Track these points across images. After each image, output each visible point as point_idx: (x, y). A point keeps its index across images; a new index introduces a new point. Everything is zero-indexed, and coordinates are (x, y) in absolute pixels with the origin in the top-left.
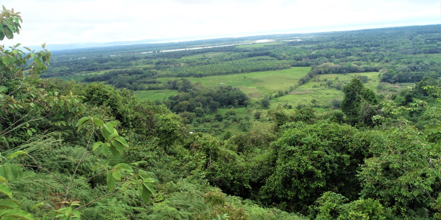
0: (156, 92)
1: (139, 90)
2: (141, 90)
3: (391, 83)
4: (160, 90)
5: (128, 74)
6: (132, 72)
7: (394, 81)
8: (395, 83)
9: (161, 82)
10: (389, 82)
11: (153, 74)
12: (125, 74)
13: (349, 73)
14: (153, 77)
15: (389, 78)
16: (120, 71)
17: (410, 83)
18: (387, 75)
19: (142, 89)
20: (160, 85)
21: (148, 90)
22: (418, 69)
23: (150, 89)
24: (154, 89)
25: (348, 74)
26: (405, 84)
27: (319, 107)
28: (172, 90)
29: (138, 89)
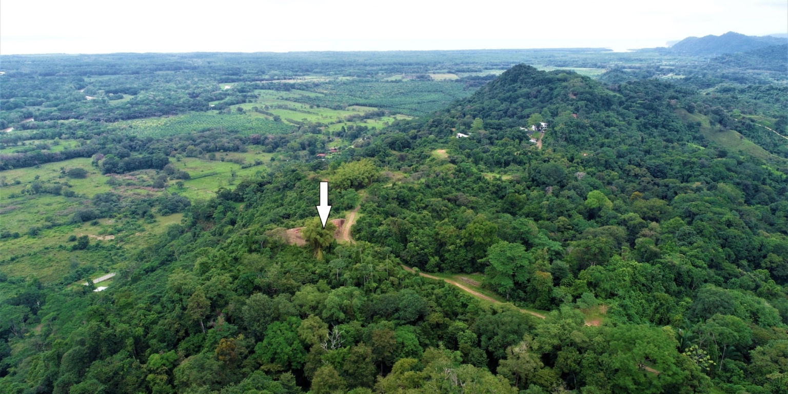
3: (118, 173)
7: (122, 170)
8: (123, 173)
10: (115, 172)
13: (41, 163)
15: (114, 167)
17: (141, 170)
18: (110, 164)
22: (135, 148)
25: (42, 165)
26: (136, 172)
27: (60, 225)
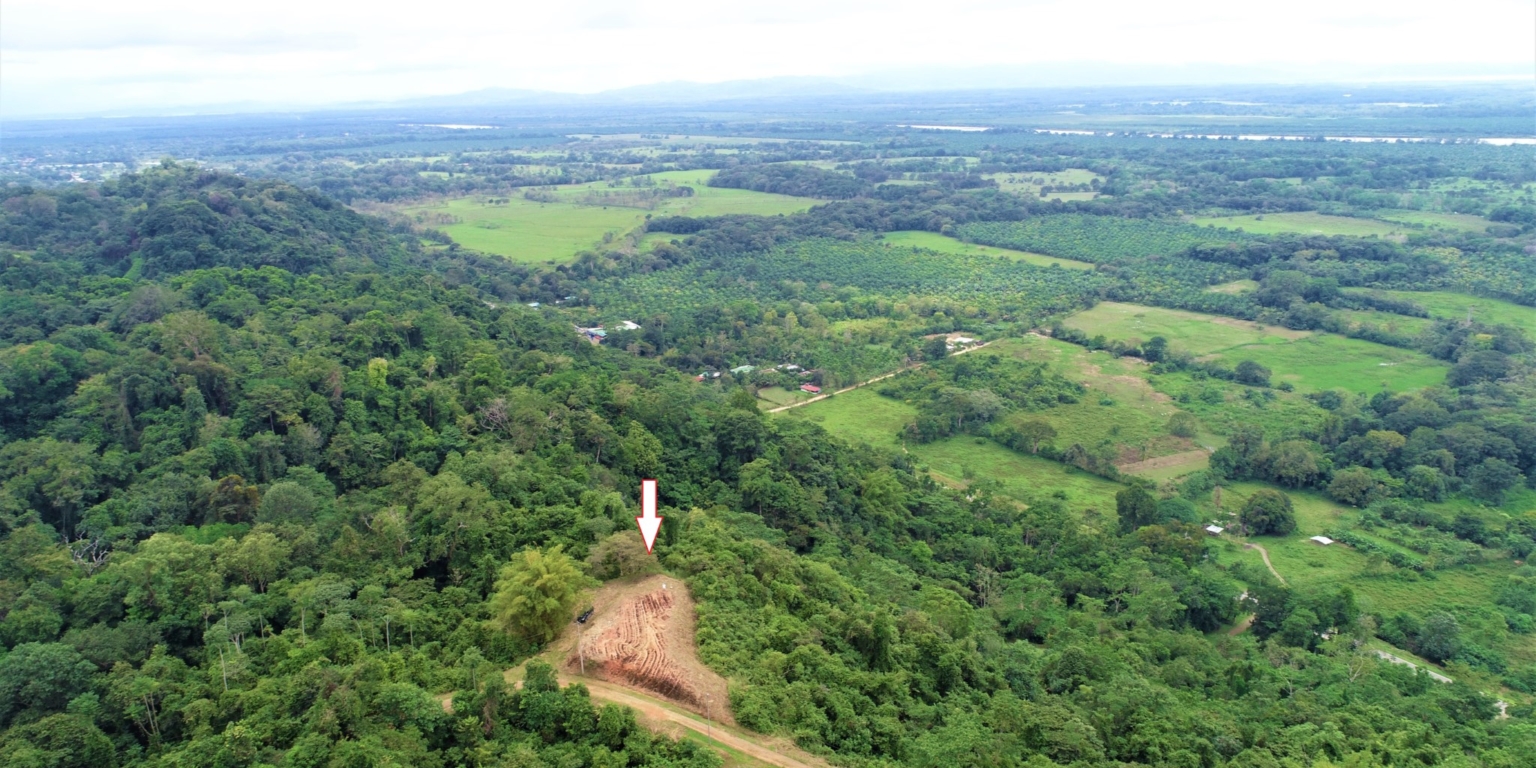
0: (1369, 355)
1: (1321, 331)
2: (1329, 331)
4: (1392, 350)
5: (1337, 255)
6: (1354, 250)
9: (1430, 313)
11: (1426, 273)
12: (1327, 252)
14: (1418, 284)
16: (1315, 238)
19: (1335, 329)
20: (1410, 328)
21: (1354, 336)
23: (1362, 335)
24: (1374, 338)
28: (1437, 361)
29: (1322, 327)
